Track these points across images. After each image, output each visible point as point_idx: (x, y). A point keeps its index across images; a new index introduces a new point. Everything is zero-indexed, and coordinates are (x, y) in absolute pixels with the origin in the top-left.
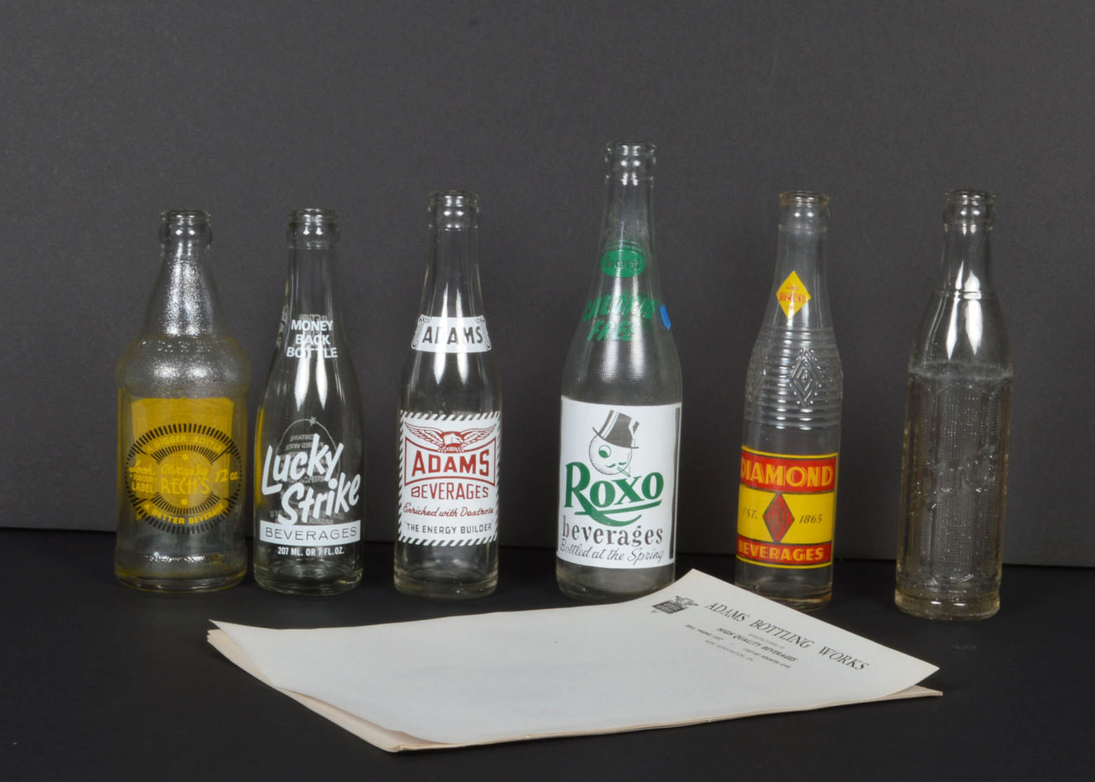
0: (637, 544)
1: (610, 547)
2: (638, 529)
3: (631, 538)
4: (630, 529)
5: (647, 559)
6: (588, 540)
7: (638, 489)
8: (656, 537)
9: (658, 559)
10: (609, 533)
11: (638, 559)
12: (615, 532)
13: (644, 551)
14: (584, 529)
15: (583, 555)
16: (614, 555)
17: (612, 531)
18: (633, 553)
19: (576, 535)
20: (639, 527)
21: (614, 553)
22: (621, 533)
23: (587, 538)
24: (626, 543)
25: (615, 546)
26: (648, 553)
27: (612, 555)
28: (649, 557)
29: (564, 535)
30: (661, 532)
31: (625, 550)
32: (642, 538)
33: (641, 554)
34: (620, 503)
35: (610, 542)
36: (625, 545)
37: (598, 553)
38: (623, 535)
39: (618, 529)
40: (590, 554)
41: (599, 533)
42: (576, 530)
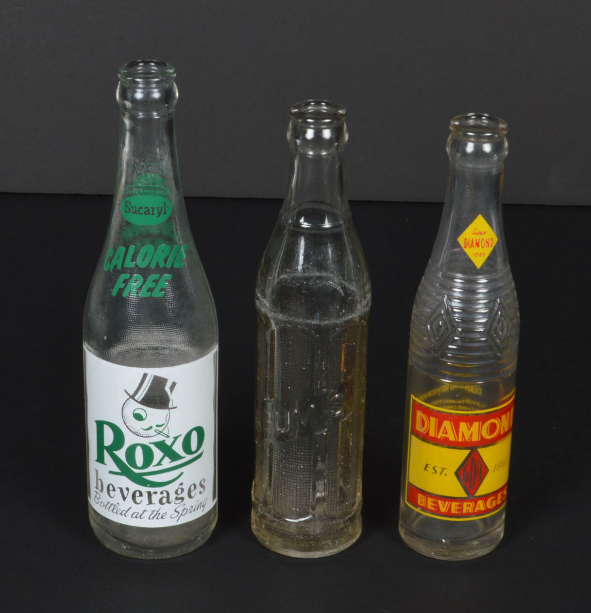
0: (180, 501)
1: (151, 508)
2: (181, 487)
3: (173, 496)
4: (171, 488)
5: (191, 512)
6: (126, 501)
7: (178, 448)
8: (199, 488)
9: (202, 508)
10: (149, 494)
11: (182, 515)
12: (155, 493)
13: (188, 506)
14: (121, 489)
15: (121, 514)
16: (156, 515)
17: (152, 493)
18: (175, 511)
19: (112, 493)
20: (181, 484)
21: (155, 513)
22: (162, 493)
23: (124, 498)
24: (168, 502)
25: (156, 506)
26: (192, 507)
27: (153, 515)
28: (193, 509)
29: (97, 488)
30: (204, 482)
31: (168, 508)
32: (185, 495)
33: (184, 509)
34: (159, 464)
35: (150, 502)
36: (167, 504)
37: (138, 513)
38: (165, 494)
39: (159, 490)
40: (130, 513)
41: (138, 494)
42: (111, 488)
